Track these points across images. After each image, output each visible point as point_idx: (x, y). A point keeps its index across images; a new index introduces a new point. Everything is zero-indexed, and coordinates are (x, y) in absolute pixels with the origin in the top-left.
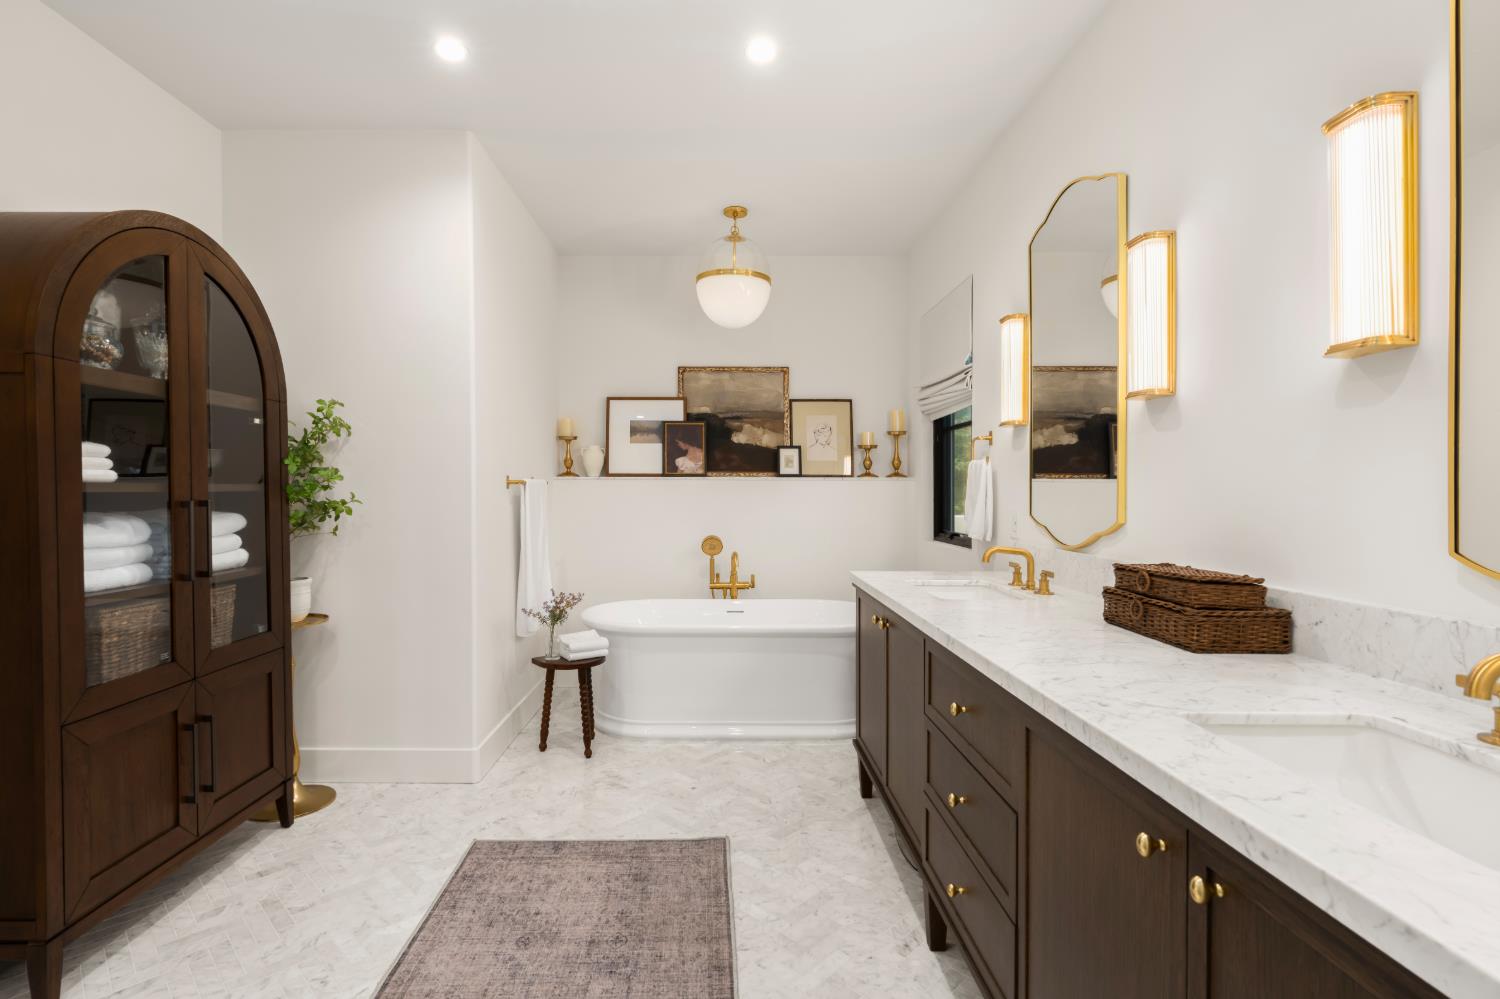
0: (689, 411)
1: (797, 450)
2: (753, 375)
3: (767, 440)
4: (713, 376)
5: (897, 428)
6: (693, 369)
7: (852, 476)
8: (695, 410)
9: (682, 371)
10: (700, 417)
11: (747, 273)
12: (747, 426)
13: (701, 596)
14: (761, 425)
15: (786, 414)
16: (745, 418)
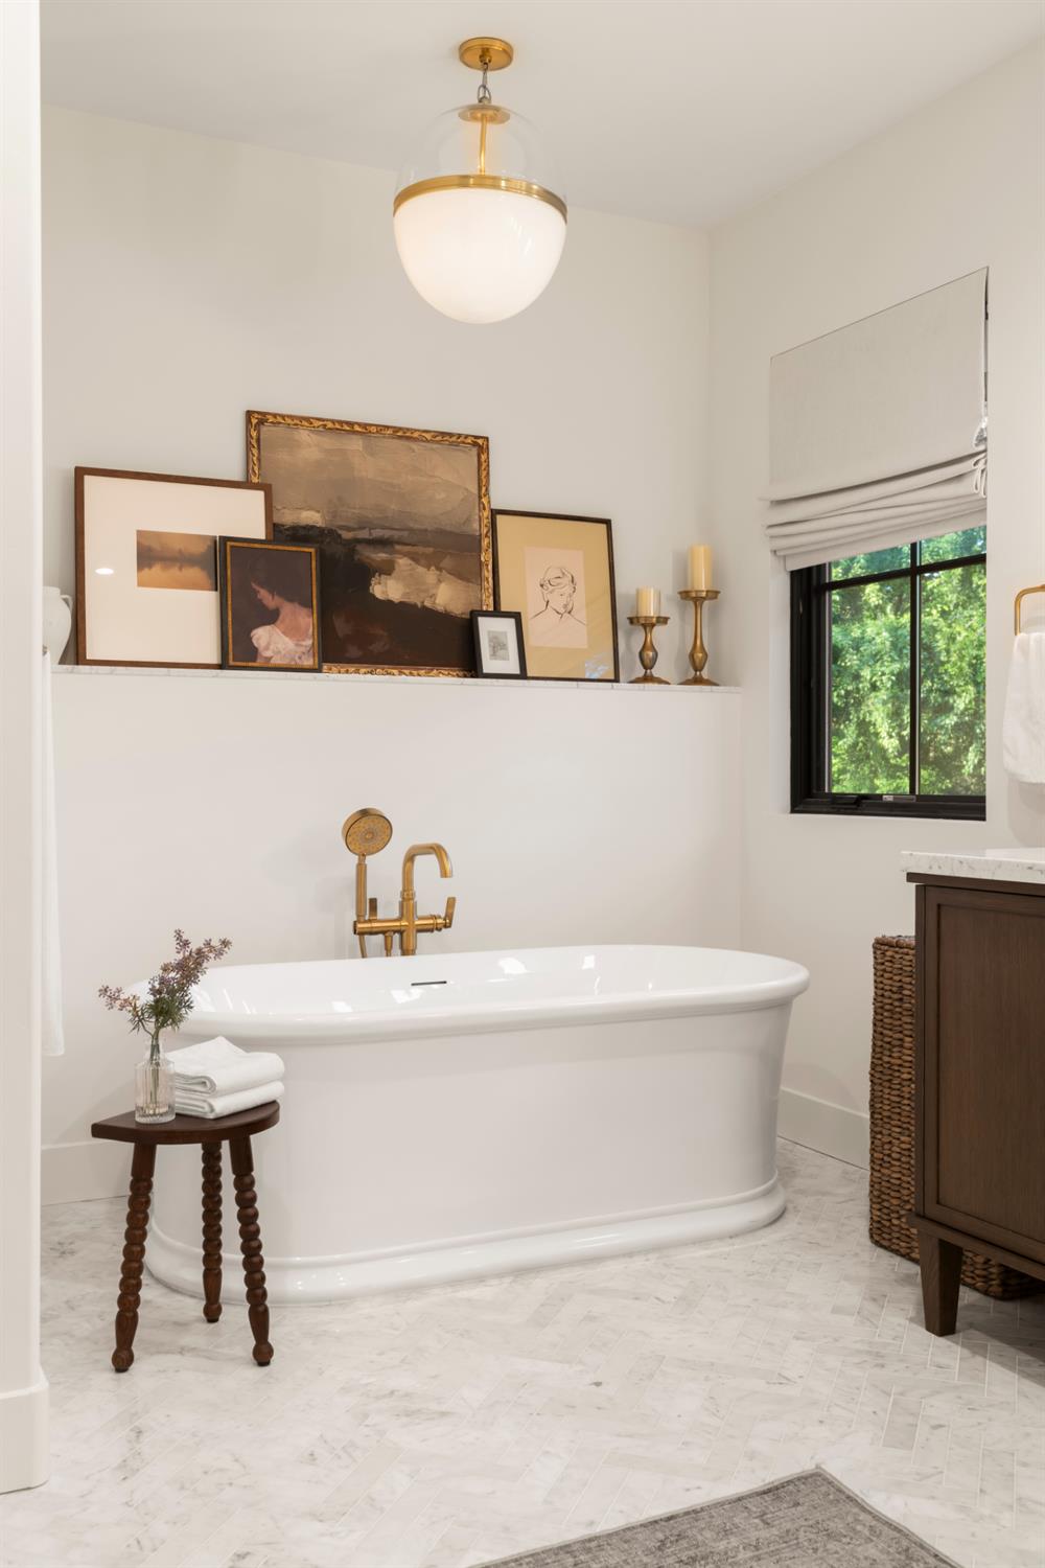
0: (276, 519)
1: (511, 622)
2: (414, 446)
3: (446, 596)
4: (329, 442)
5: (702, 584)
6: (280, 419)
7: (616, 680)
8: (288, 518)
9: (256, 421)
10: (299, 535)
11: (529, 192)
12: (403, 563)
13: (339, 954)
14: (431, 561)
15: (486, 542)
16: (399, 543)
